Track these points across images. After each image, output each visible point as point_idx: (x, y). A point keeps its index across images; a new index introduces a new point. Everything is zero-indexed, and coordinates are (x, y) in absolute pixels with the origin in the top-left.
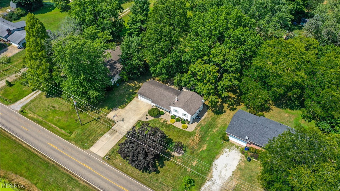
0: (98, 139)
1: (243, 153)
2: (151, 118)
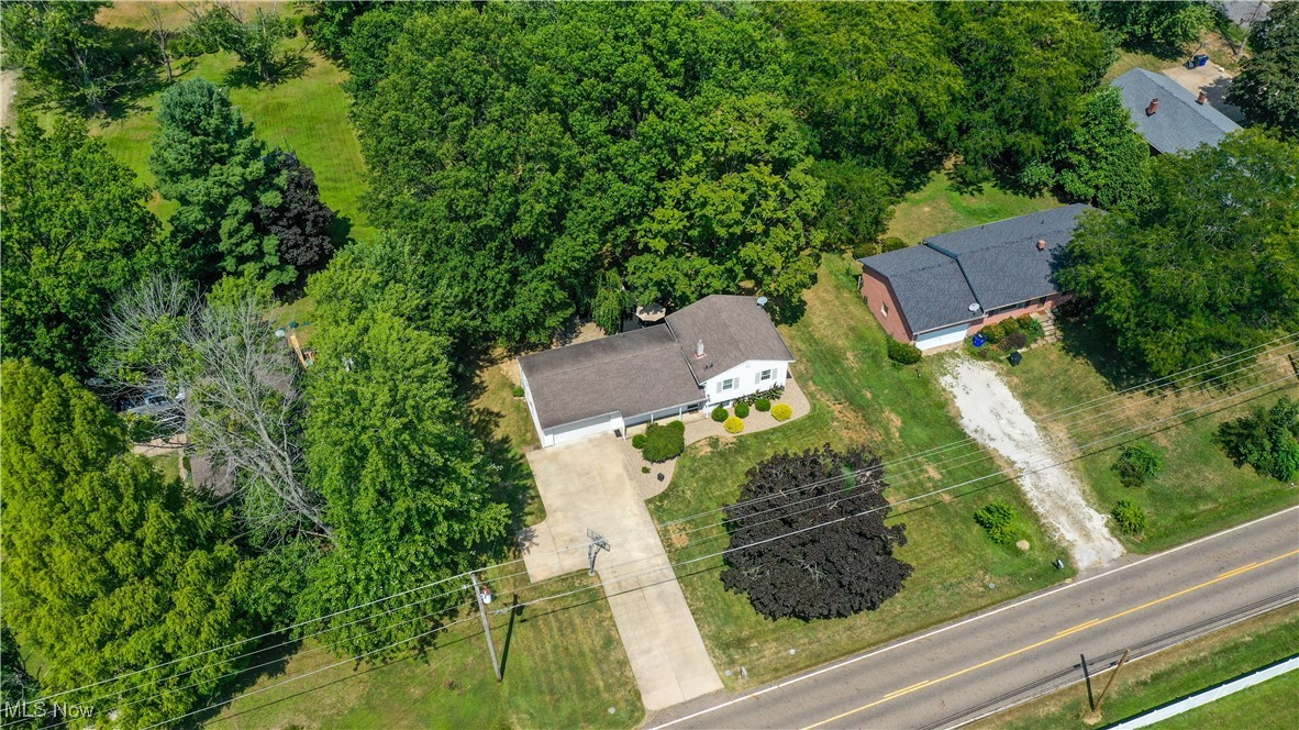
0: (624, 663)
1: (983, 356)
2: (669, 468)
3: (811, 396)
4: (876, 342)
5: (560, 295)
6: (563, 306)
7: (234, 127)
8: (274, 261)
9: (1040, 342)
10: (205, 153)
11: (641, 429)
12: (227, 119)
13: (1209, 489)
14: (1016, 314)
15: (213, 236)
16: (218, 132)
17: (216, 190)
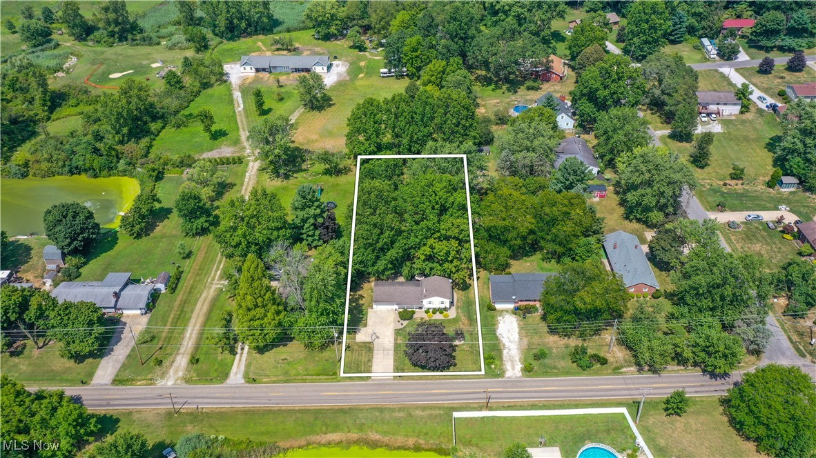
1: (516, 314)
2: (405, 323)
3: (458, 313)
4: (486, 302)
5: (390, 266)
6: (391, 269)
7: (315, 199)
8: (317, 238)
9: (536, 314)
10: (306, 204)
11: (401, 310)
12: (314, 197)
13: (559, 367)
14: (531, 303)
15: (302, 227)
16: (310, 200)
17: (306, 216)
